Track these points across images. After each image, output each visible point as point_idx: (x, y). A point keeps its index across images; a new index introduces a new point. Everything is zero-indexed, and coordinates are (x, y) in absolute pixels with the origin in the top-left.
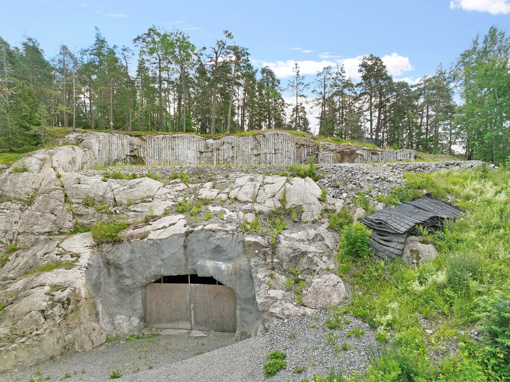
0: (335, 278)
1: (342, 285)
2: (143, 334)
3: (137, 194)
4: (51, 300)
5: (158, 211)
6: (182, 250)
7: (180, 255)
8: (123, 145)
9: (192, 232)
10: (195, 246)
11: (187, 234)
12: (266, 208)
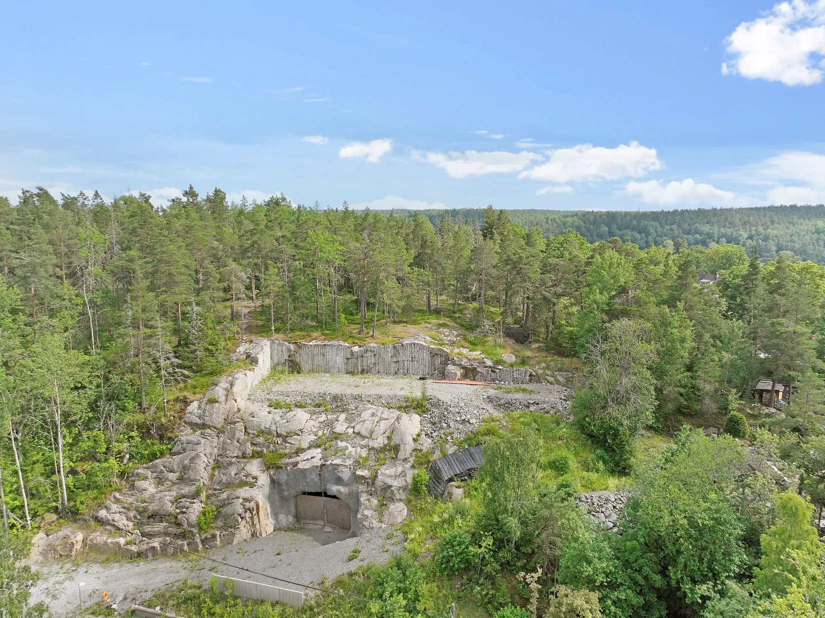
0: (401, 506)
1: (406, 511)
2: (295, 527)
3: (292, 427)
4: (244, 508)
5: (305, 445)
6: (318, 477)
7: (316, 479)
8: (282, 351)
9: (324, 465)
10: (326, 475)
11: (322, 465)
12: (377, 444)
